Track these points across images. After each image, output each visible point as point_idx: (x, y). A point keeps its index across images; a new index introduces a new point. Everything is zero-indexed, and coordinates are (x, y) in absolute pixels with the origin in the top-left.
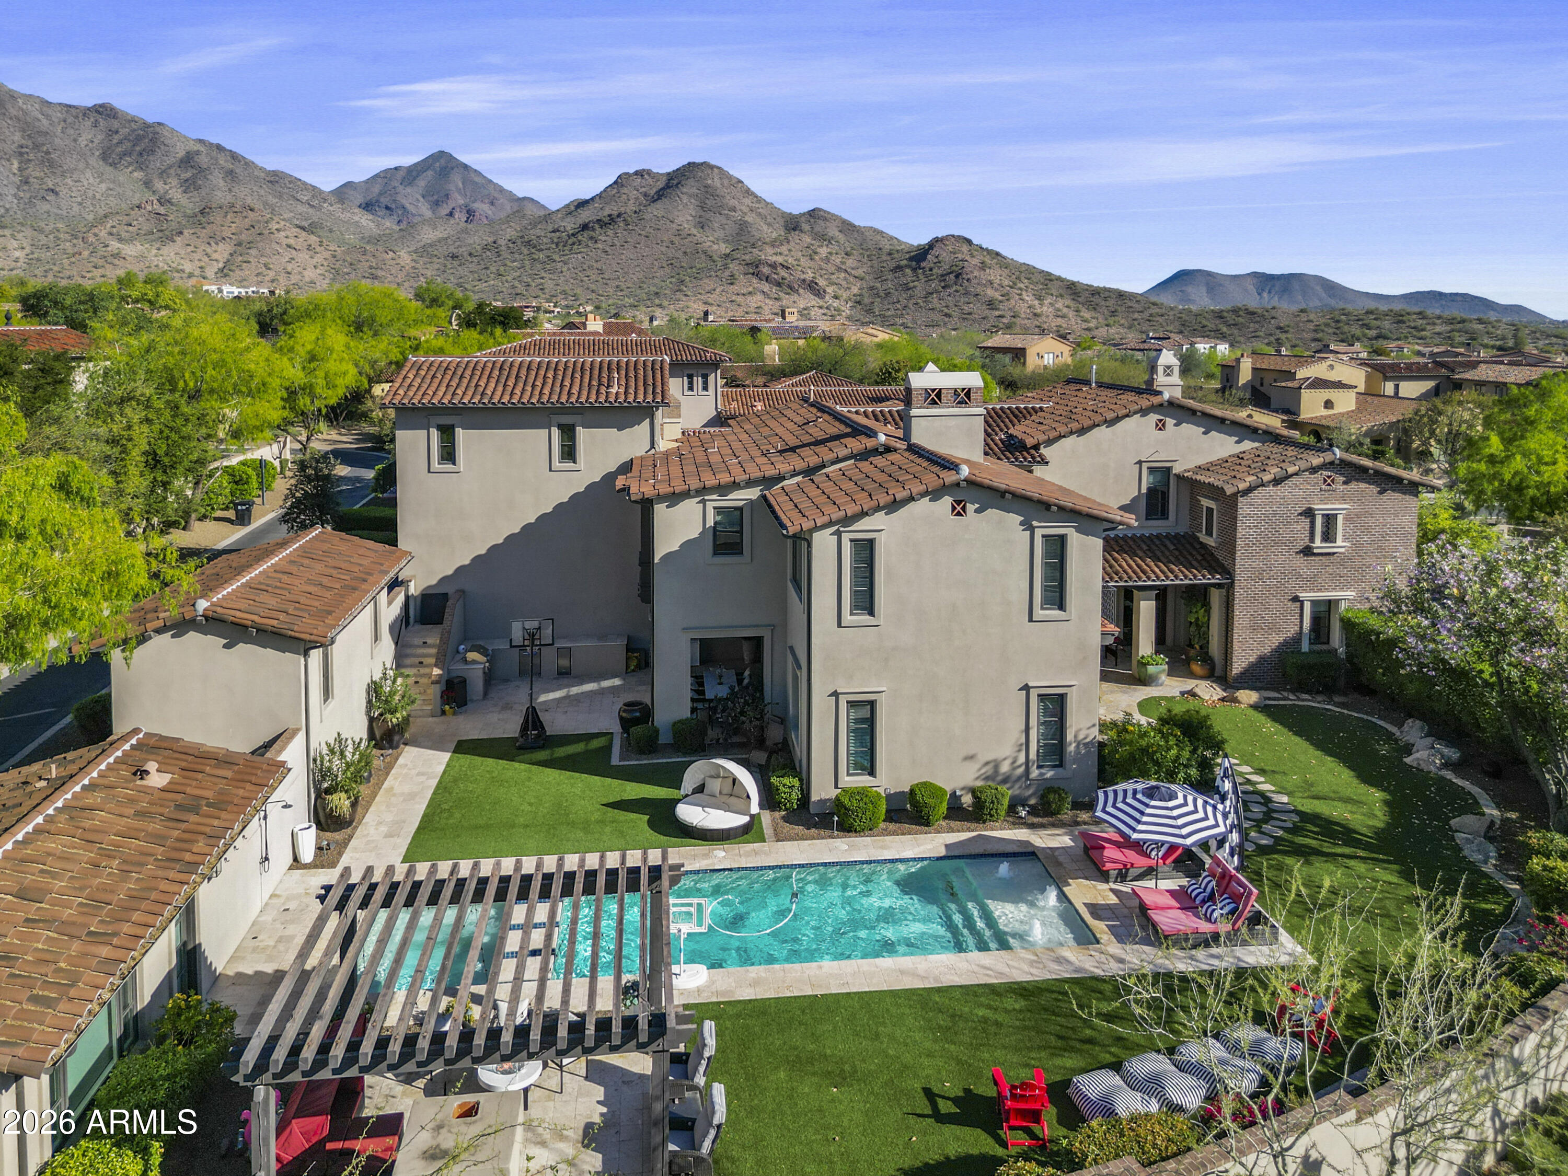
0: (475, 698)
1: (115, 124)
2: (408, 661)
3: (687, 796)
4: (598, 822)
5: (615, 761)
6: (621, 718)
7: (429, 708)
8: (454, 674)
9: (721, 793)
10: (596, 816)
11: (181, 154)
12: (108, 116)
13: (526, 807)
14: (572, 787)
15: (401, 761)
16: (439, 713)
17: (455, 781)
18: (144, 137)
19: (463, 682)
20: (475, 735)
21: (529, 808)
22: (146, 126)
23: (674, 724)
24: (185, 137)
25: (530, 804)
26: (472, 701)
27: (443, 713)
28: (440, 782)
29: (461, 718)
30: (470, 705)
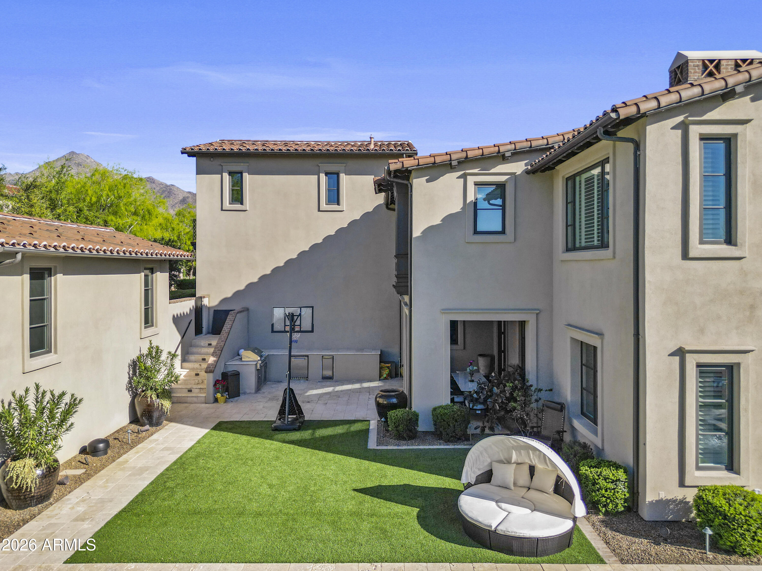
0: (248, 391)
1: (154, 186)
2: (192, 358)
3: (469, 486)
4: (352, 514)
5: (372, 444)
6: (378, 405)
7: (204, 395)
8: (230, 369)
9: (515, 484)
10: (351, 506)
11: (181, 198)
12: (151, 182)
13: (265, 489)
14: (324, 468)
15: (155, 437)
16: (212, 399)
17: (198, 456)
18: (165, 191)
19: (237, 375)
20: (237, 418)
21: (269, 491)
22: (167, 186)
23: (435, 409)
24: (183, 191)
25: (271, 486)
26: (245, 393)
27: (216, 400)
28: (181, 458)
29: (230, 405)
30: (242, 397)
